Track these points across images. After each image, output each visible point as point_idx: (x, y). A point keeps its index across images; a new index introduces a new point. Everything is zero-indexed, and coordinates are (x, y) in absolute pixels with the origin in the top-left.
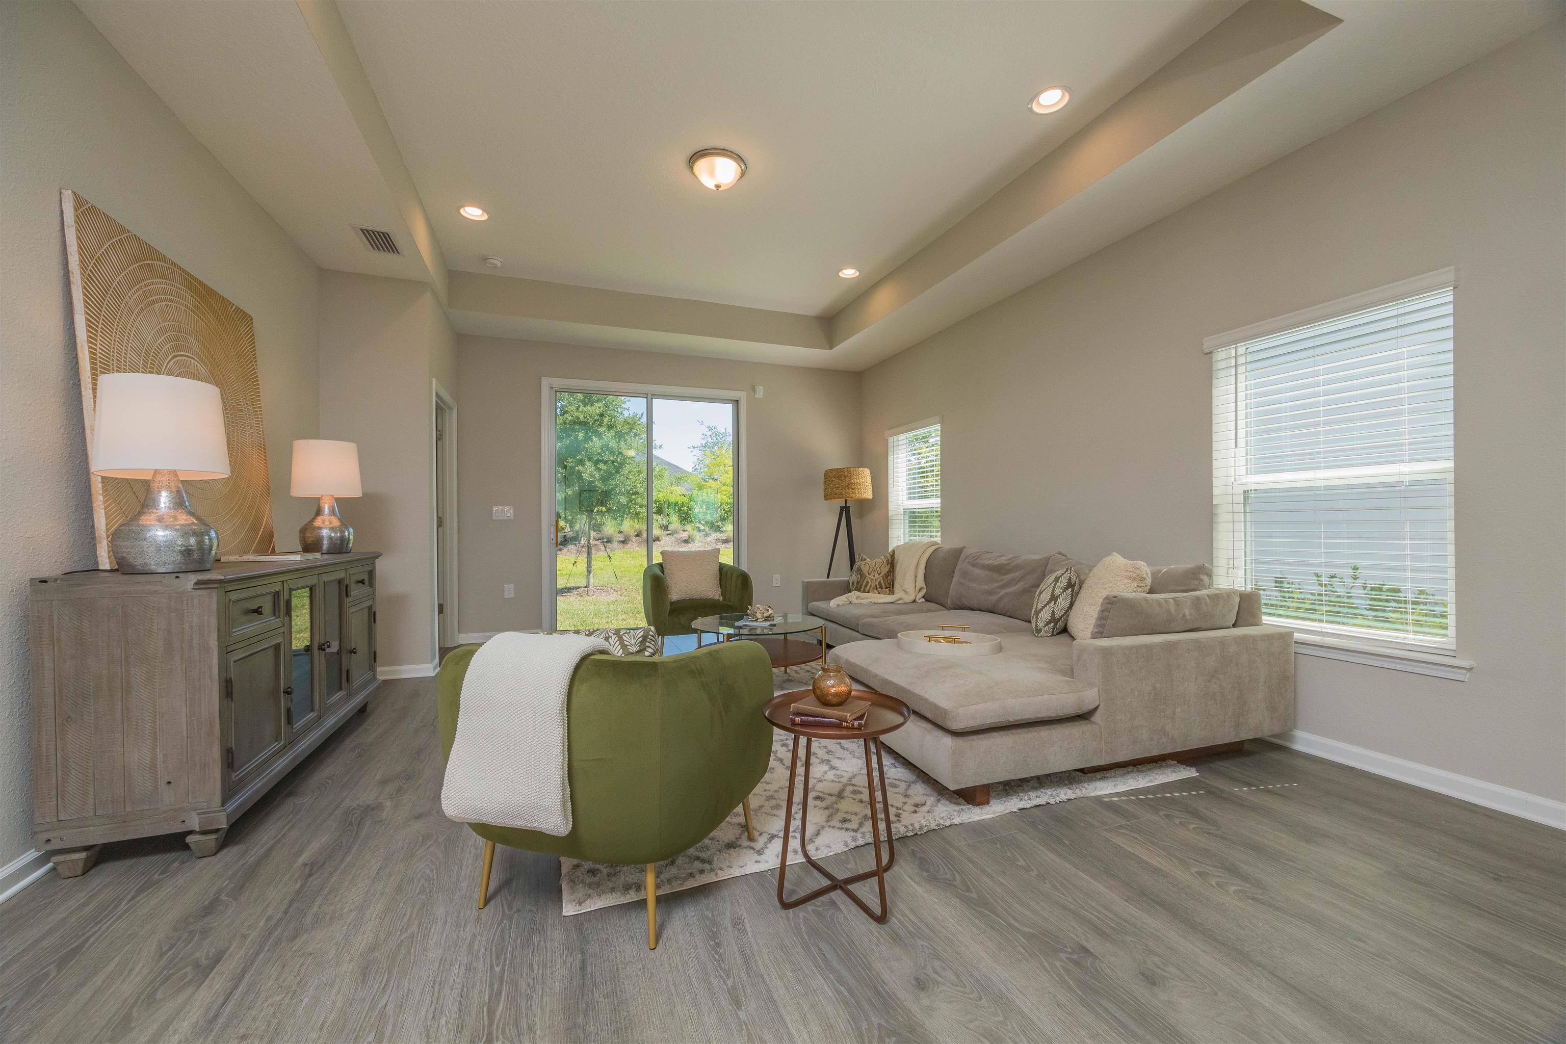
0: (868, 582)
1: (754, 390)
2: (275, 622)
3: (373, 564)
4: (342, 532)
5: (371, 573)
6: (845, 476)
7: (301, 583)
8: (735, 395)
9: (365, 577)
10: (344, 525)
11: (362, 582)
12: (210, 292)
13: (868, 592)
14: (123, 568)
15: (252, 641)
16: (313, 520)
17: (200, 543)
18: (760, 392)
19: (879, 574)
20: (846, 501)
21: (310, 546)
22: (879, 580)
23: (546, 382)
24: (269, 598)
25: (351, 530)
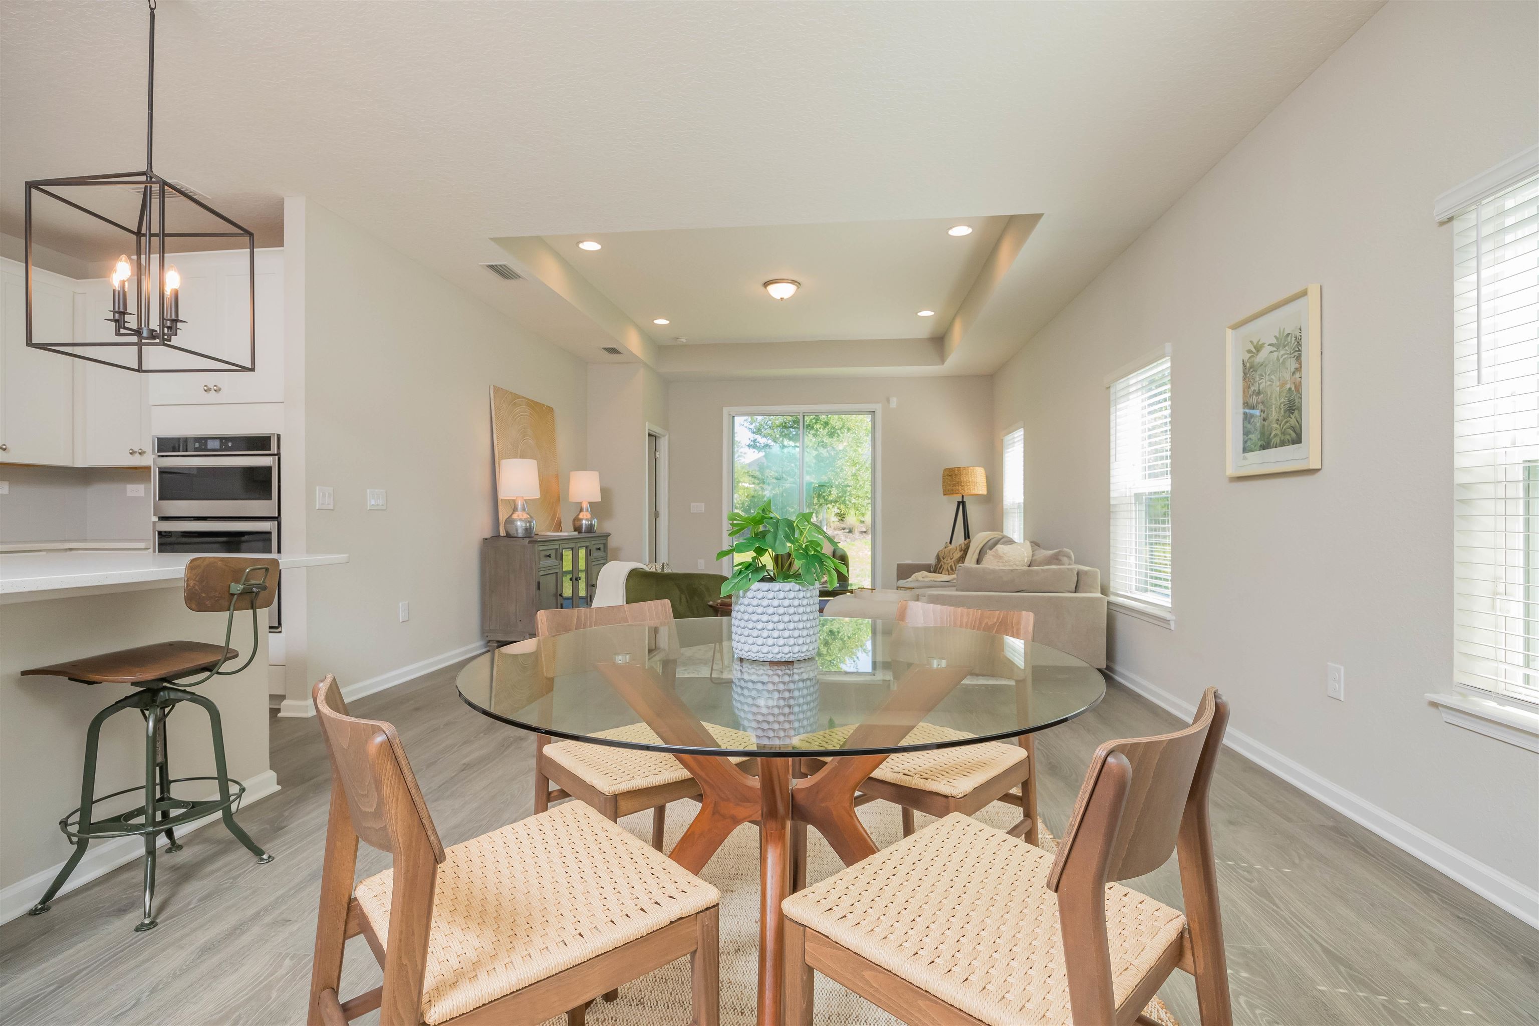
0: (941, 566)
1: (888, 400)
2: (556, 562)
3: (606, 540)
4: (591, 521)
5: (605, 545)
6: (956, 475)
7: (567, 546)
8: (871, 407)
9: (602, 547)
10: (593, 517)
11: (599, 549)
12: (536, 403)
13: (941, 573)
14: (508, 536)
15: (547, 569)
16: (579, 515)
17: (530, 525)
18: (894, 403)
19: (951, 559)
20: (963, 496)
21: (578, 529)
22: (950, 564)
23: (726, 410)
24: (554, 551)
25: (596, 520)
